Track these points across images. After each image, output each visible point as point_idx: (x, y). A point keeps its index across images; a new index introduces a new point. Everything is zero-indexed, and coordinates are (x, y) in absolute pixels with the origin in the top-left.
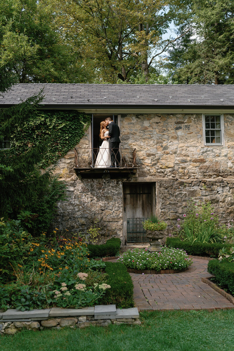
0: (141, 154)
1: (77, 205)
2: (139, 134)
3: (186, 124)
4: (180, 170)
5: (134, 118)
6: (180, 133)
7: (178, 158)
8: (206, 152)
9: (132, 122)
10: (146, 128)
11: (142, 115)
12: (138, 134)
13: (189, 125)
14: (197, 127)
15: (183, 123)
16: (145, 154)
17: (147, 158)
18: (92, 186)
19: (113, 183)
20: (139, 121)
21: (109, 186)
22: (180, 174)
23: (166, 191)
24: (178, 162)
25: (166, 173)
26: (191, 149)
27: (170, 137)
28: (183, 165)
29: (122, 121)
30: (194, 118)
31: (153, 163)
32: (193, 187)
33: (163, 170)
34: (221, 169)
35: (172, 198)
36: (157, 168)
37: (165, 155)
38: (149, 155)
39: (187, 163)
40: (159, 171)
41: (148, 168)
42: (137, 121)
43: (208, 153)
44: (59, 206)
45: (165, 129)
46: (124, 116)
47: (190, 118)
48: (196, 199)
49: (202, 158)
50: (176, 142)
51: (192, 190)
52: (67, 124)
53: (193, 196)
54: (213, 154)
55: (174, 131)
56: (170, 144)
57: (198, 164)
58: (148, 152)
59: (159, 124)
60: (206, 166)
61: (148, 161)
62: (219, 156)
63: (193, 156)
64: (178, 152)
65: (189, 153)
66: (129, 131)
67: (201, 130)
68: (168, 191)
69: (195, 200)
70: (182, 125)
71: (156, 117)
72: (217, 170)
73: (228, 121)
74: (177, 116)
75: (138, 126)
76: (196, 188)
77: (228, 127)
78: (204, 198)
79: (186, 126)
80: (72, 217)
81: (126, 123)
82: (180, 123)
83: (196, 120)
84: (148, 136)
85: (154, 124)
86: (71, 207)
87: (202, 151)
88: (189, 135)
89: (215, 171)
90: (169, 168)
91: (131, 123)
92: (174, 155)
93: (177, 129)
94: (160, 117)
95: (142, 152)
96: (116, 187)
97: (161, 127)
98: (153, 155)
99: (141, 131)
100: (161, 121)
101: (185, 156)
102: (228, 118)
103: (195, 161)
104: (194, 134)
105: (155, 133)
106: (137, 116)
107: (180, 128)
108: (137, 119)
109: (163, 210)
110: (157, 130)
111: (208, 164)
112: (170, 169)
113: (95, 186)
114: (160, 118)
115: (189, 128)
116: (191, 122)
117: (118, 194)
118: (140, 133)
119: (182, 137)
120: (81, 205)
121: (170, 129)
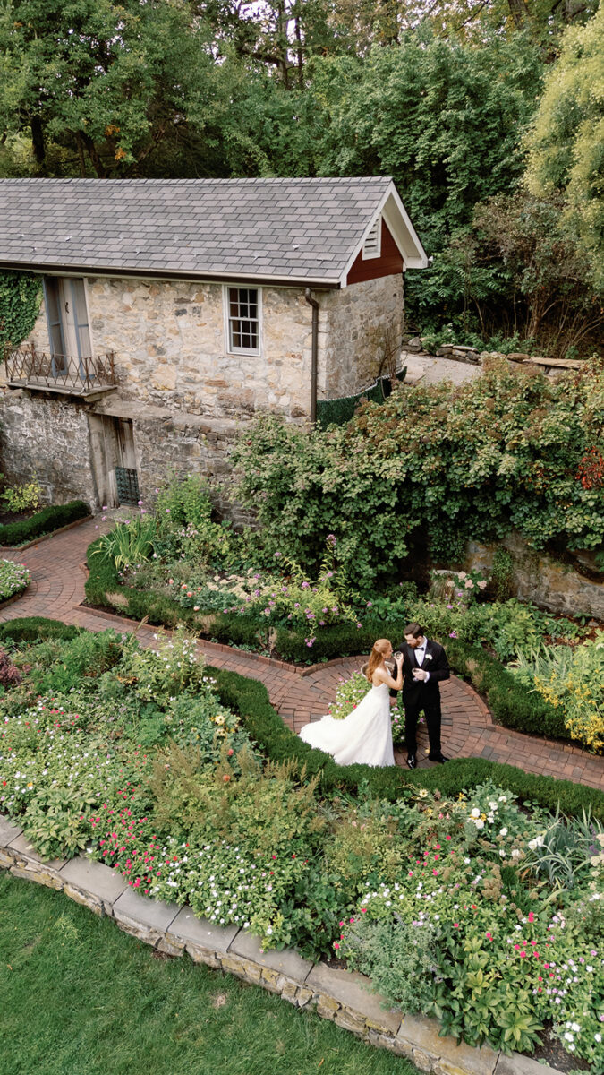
0: (123, 359)
1: (30, 438)
2: (119, 319)
3: (194, 305)
4: (187, 397)
5: (106, 285)
6: (183, 321)
7: (181, 374)
8: (227, 367)
9: (105, 294)
10: (128, 309)
11: (118, 280)
12: (116, 319)
13: (201, 308)
14: (213, 312)
15: (188, 301)
16: (129, 359)
17: (134, 366)
18: (45, 411)
19: (72, 412)
20: (115, 292)
21: (67, 414)
22: (187, 405)
23: (147, 437)
24: (182, 382)
25: (164, 399)
26: (203, 357)
27: (168, 330)
28: (191, 388)
29: (90, 291)
30: (208, 293)
31: (143, 377)
32: (190, 439)
33: (159, 393)
34: (256, 405)
35: (157, 452)
36: (149, 387)
37: (160, 365)
38: (135, 362)
39: (198, 386)
40: (153, 393)
41: (135, 386)
42: (112, 292)
43: (232, 369)
44: (8, 435)
45: (157, 312)
46: (92, 281)
47: (201, 291)
48: (192, 460)
49: (221, 378)
50: (176, 339)
51: (185, 443)
52: (6, 294)
53: (188, 454)
54: (241, 372)
55: (172, 318)
56: (167, 344)
57: (215, 389)
58: (134, 356)
59: (148, 301)
60: (229, 396)
61: (134, 373)
62: (253, 378)
63: (206, 372)
64: (181, 362)
65: (200, 366)
66: (101, 312)
67: (220, 319)
68: (151, 439)
69: (191, 462)
70: (188, 307)
71: (141, 287)
72: (248, 405)
73: (272, 304)
74: (177, 286)
75: (114, 302)
76: (192, 441)
77: (270, 317)
78: (206, 461)
79: (195, 308)
80: (23, 454)
81: (96, 296)
82: (183, 302)
83: (211, 296)
84: (132, 325)
85: (141, 301)
86: (23, 440)
87: (219, 365)
88: (200, 328)
89: (245, 408)
90: (170, 389)
91: (104, 297)
92: (175, 366)
93: (179, 313)
94: (148, 286)
95: (125, 355)
96: (76, 417)
97: (152, 309)
98: (141, 362)
99: (121, 314)
100: (150, 296)
101: (192, 370)
102: (270, 295)
103: (210, 383)
104: (207, 327)
105: (142, 319)
106: (112, 282)
107: (184, 312)
108: (113, 288)
109: (144, 470)
110: (145, 314)
111: (231, 393)
112: (171, 392)
113: (49, 412)
114: (148, 289)
115: (199, 312)
116: (203, 301)
117: (81, 429)
118: (119, 316)
119: (188, 331)
120: (35, 439)
121: (165, 313)
